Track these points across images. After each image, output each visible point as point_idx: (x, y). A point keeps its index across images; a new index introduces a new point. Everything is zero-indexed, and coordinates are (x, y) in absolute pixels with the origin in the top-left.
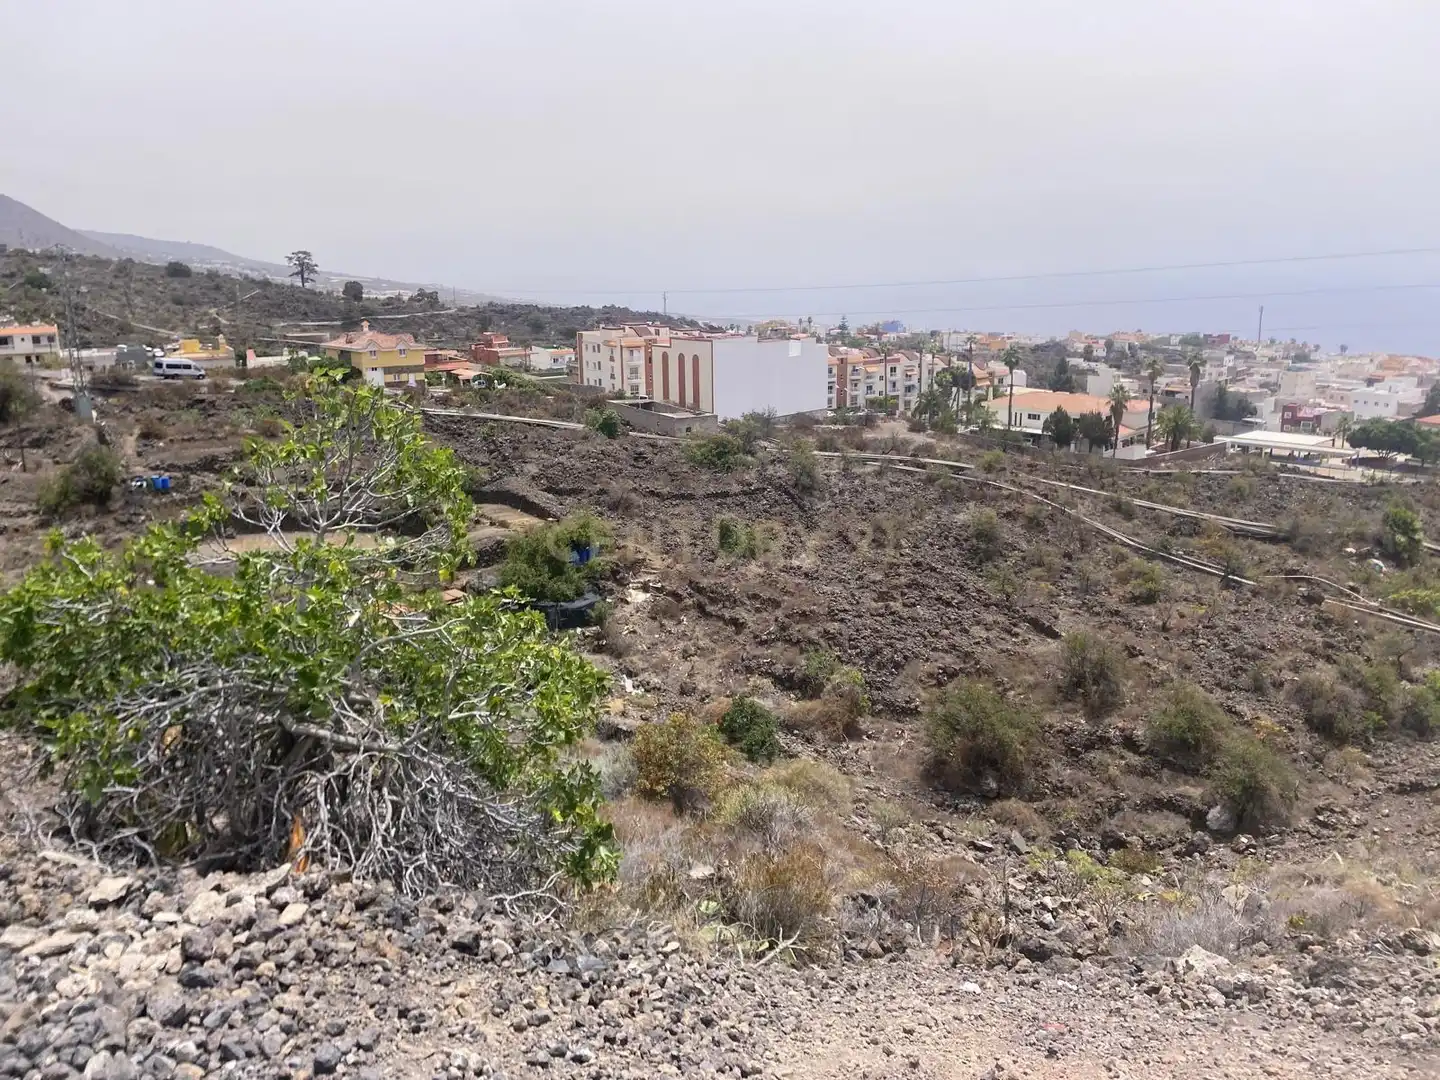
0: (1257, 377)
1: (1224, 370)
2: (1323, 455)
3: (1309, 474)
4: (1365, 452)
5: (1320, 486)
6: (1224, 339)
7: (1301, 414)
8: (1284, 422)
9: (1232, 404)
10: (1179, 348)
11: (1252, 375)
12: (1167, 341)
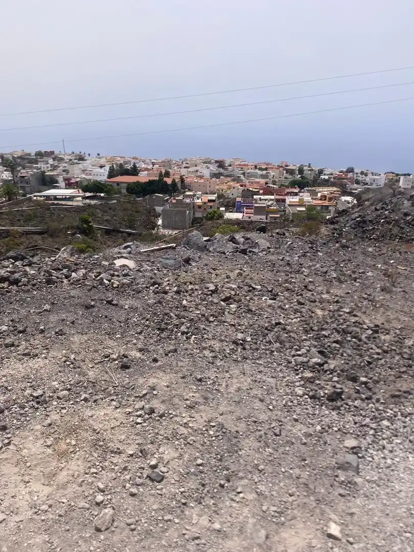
0: (61, 168)
1: (49, 165)
2: (74, 197)
3: (63, 205)
4: (88, 194)
5: (66, 209)
6: (52, 153)
7: (72, 181)
8: (66, 185)
9: (48, 179)
10: (34, 157)
11: (59, 167)
12: (29, 154)
